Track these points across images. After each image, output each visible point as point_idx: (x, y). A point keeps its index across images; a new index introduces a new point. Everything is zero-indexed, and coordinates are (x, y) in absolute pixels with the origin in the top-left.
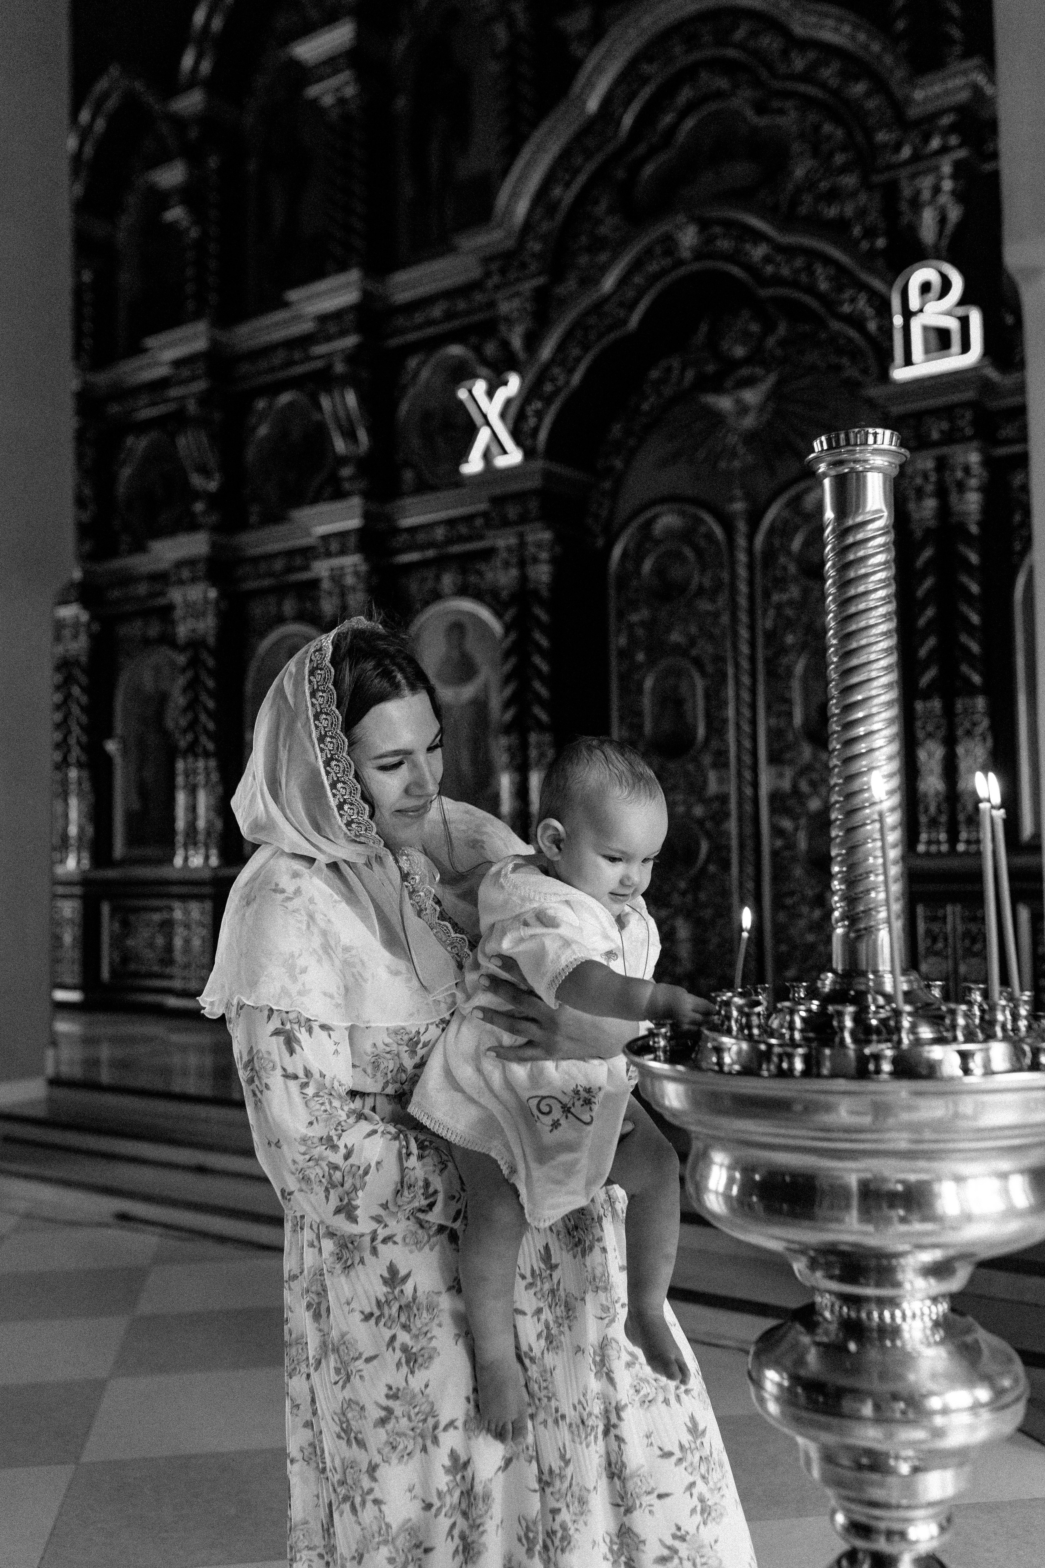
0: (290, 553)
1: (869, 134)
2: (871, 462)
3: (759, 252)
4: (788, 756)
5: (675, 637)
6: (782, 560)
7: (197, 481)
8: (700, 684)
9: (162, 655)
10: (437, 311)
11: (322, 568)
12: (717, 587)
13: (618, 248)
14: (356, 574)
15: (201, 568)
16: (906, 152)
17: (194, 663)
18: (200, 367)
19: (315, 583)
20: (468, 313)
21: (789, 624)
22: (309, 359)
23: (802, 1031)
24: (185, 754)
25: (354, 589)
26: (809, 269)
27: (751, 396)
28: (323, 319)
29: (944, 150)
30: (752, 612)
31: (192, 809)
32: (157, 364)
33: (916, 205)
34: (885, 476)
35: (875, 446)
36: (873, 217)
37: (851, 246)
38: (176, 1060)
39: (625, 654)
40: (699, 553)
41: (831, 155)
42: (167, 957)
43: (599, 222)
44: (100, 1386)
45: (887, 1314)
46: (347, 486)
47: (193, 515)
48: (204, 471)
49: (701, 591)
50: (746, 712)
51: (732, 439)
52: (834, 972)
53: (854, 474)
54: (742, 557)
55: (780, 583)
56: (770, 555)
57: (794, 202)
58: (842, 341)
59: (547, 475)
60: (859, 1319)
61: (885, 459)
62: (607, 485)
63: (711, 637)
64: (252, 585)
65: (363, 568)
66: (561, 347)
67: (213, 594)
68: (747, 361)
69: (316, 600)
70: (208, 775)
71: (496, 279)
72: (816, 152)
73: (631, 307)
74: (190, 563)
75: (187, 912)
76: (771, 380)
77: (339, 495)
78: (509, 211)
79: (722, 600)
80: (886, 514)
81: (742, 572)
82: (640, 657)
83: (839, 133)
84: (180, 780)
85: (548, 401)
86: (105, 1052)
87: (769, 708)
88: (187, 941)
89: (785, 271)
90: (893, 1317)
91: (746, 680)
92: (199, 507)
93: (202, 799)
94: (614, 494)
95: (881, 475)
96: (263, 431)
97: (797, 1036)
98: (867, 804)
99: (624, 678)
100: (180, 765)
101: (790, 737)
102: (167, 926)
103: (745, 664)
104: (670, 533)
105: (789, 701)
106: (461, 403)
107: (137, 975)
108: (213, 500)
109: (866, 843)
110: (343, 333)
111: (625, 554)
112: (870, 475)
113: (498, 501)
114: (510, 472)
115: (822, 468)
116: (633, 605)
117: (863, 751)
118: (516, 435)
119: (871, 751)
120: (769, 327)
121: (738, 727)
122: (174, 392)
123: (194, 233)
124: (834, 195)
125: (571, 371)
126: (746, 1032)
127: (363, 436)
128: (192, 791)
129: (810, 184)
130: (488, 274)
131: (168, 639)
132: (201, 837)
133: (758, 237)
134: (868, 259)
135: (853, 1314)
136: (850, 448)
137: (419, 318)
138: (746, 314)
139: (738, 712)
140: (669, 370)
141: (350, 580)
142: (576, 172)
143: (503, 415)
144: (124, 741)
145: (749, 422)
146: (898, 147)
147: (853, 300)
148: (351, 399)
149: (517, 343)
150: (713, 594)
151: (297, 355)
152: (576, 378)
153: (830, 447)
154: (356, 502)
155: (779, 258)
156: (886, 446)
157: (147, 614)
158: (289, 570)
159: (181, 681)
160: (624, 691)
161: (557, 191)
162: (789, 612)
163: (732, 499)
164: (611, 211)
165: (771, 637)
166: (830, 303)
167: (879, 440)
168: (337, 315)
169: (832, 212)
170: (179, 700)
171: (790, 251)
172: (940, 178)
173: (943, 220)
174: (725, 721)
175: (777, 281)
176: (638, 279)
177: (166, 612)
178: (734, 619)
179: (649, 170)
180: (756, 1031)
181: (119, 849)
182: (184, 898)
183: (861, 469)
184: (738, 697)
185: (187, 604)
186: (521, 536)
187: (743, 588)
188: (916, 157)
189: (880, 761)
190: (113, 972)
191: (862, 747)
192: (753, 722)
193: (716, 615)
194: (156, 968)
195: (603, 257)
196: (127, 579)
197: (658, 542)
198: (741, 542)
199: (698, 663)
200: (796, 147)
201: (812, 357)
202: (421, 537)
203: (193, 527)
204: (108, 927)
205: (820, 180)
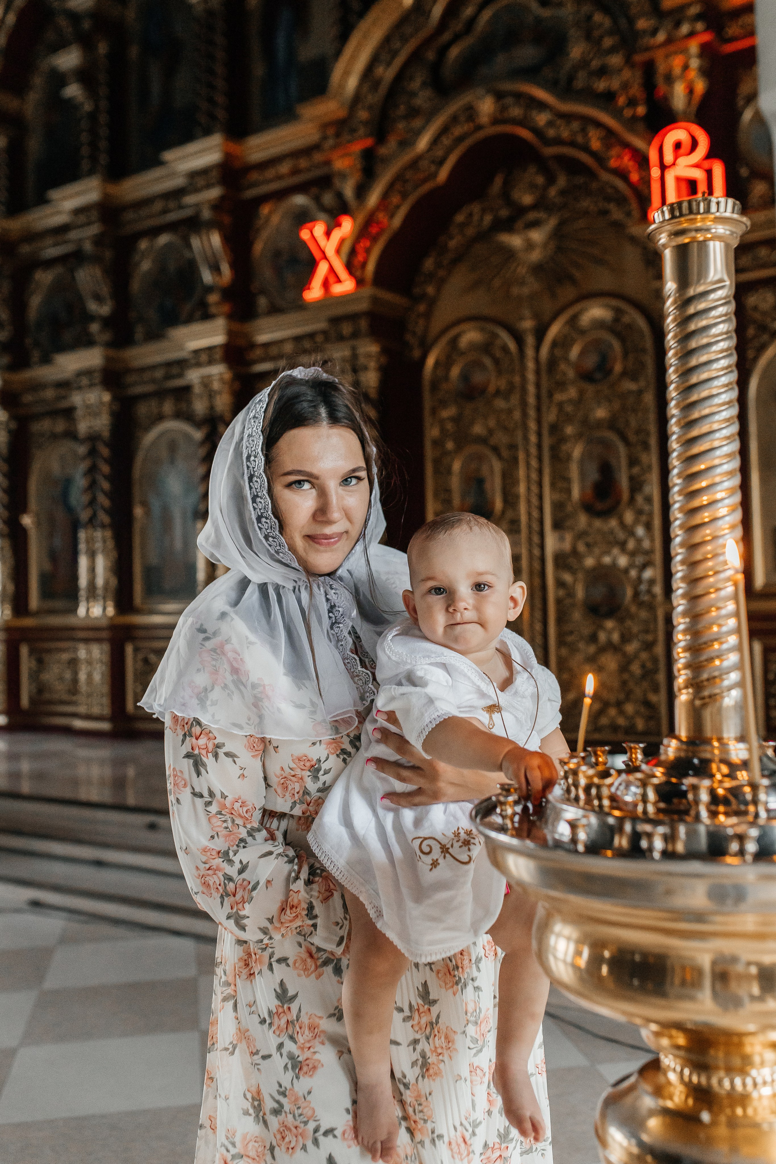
0: (169, 364)
1: (631, 21)
2: (713, 231)
3: (542, 119)
4: (568, 523)
5: (478, 429)
6: (563, 366)
7: (93, 306)
8: (497, 466)
9: (66, 447)
10: (284, 168)
11: (194, 376)
12: (511, 388)
13: (430, 116)
14: (222, 380)
15: (97, 377)
16: (661, 37)
17: (93, 452)
18: (94, 215)
19: (187, 389)
20: (308, 170)
21: (569, 419)
22: (181, 207)
23: (655, 804)
24: (85, 526)
25: (220, 393)
26: (584, 130)
27: (537, 236)
28: (193, 175)
29: (692, 34)
30: (538, 409)
31: (92, 570)
32: (59, 213)
33: (669, 79)
34: (727, 246)
35: (718, 214)
36: (636, 90)
37: (617, 114)
38: (82, 771)
39: (437, 443)
40: (497, 362)
41: (601, 38)
42: (74, 688)
43: (413, 94)
44: (11, 1053)
45: (738, 1081)
46: (213, 310)
47: (88, 334)
48: (98, 298)
49: (498, 393)
50: (535, 489)
51: (522, 271)
52: (678, 738)
53: (695, 244)
54: (531, 365)
55: (561, 385)
56: (553, 363)
57: (571, 79)
58: (609, 191)
59: (375, 300)
60: (709, 1085)
61: (727, 227)
62: (422, 308)
63: (505, 429)
64: (139, 390)
65: (228, 376)
66: (385, 196)
67: (107, 397)
68: (534, 207)
69: (189, 402)
70: (104, 541)
71: (331, 142)
72: (588, 37)
73: (441, 163)
74: (87, 373)
75: (89, 652)
76: (552, 222)
77: (207, 316)
78: (342, 86)
79: (515, 399)
80: (728, 283)
81: (531, 377)
82: (450, 445)
83: (607, 22)
84: (82, 547)
85: (375, 239)
86: (25, 766)
87: (553, 485)
88: (90, 676)
89: (565, 134)
90: (744, 1085)
91: (534, 463)
92: (94, 327)
93: (101, 563)
94: (428, 315)
95: (722, 244)
96: (146, 266)
97: (651, 809)
98: (711, 573)
99: (437, 462)
100: (82, 535)
101: (569, 508)
102: (73, 663)
103: (533, 451)
104: (473, 347)
105: (568, 480)
106: (304, 243)
107: (51, 702)
108: (107, 322)
109: (708, 611)
110: (208, 186)
111: (437, 364)
112: (711, 244)
113: (335, 321)
114: (345, 299)
115: (663, 239)
116: (443, 403)
117: (707, 520)
118: (349, 267)
119: (714, 520)
120: (551, 180)
121: (529, 502)
122: (73, 235)
123: (88, 107)
124: (603, 72)
125: (392, 216)
126: (596, 802)
127: (226, 270)
128: (92, 555)
129: (584, 63)
130: (325, 138)
131: (71, 435)
132: (100, 592)
133: (542, 106)
134: (631, 123)
135: (704, 1081)
136: (692, 217)
137: (270, 173)
138: (532, 170)
139: (529, 489)
140: (471, 215)
141: (216, 385)
142: (394, 54)
143: (338, 251)
144: (37, 515)
145: (535, 256)
146: (654, 32)
147: (619, 157)
148: (216, 239)
149: (349, 191)
150: (506, 394)
151: (172, 204)
152: (397, 221)
153: (673, 217)
154: (220, 323)
155: (558, 122)
156: (728, 214)
157: (55, 413)
158: (168, 377)
159: (83, 466)
160: (437, 471)
161: (380, 70)
162: (569, 409)
163: (521, 319)
164: (424, 84)
165: (554, 428)
166: (600, 159)
167: (722, 209)
168: (204, 172)
169: (601, 85)
170: (80, 482)
171: (568, 117)
172: (689, 57)
173: (691, 91)
174: (517, 497)
175: (558, 141)
176: (446, 141)
177: (69, 413)
178: (525, 414)
179: (454, 52)
180: (606, 803)
181: (34, 601)
182: (87, 641)
183: (701, 239)
184: (528, 477)
185: (88, 407)
186: (354, 349)
187: (531, 389)
188: (669, 41)
189: (724, 530)
190: (32, 701)
191: (705, 516)
192: (541, 497)
193: (510, 411)
194: (65, 697)
195: (417, 123)
196: (37, 386)
197: (462, 353)
198: (530, 352)
199: (496, 450)
200: (573, 32)
201: (586, 203)
202: (274, 351)
203: (88, 342)
204: (26, 663)
205: (591, 60)
